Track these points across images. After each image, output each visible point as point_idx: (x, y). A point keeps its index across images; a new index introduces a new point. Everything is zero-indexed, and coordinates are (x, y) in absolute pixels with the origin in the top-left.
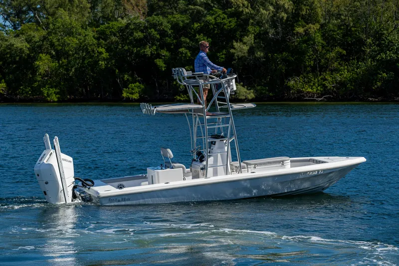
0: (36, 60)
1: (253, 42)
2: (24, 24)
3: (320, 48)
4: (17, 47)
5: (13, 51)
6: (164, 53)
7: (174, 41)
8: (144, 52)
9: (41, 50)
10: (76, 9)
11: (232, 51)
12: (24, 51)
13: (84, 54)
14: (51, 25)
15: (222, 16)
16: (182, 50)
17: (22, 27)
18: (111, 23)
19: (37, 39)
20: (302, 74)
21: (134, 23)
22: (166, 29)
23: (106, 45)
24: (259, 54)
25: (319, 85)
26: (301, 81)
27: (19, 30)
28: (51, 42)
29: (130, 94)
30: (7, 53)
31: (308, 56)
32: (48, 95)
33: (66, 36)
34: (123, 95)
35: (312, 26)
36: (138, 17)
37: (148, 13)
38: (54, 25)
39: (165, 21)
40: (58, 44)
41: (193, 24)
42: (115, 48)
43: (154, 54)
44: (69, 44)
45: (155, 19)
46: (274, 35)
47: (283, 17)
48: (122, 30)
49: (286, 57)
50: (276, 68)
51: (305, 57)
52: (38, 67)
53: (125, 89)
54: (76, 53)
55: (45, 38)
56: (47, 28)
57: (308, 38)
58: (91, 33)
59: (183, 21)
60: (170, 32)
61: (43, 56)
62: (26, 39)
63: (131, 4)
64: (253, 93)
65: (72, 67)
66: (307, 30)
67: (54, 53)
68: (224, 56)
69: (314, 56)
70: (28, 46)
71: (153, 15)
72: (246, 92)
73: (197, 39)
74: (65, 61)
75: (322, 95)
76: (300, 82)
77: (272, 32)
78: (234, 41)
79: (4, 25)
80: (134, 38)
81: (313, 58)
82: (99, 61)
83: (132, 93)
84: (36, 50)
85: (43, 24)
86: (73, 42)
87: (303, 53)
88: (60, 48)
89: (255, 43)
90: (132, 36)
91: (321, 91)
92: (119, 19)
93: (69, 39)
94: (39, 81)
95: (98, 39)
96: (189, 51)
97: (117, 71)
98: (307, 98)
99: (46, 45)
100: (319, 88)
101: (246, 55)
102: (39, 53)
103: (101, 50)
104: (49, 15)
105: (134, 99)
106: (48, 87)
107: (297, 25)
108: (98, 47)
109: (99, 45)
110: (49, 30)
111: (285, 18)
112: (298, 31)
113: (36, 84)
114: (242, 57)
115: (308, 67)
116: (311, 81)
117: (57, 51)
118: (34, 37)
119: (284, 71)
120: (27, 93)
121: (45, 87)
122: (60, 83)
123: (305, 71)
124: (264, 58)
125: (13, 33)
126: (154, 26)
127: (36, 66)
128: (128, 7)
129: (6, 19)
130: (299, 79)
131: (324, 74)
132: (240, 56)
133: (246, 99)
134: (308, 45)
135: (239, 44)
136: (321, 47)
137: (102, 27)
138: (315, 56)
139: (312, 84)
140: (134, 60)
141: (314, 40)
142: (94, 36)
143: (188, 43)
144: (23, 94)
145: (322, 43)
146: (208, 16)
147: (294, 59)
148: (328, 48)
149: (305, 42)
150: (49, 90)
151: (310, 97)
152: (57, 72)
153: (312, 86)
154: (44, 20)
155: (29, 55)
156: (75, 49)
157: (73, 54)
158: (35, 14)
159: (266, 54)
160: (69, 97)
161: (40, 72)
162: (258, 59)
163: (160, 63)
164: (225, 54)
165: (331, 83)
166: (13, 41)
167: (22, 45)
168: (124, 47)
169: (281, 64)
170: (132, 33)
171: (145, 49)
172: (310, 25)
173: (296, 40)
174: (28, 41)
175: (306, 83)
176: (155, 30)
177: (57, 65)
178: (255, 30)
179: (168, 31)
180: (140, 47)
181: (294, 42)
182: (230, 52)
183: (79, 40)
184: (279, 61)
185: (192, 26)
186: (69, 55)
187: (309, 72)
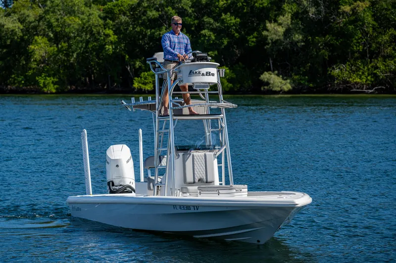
0: (31, 43)
1: (289, 22)
3: (371, 30)
4: (8, 28)
5: (3, 32)
7: (196, 22)
8: (160, 34)
9: (37, 31)
11: (265, 33)
12: (16, 34)
13: (88, 36)
14: (48, 2)
16: (205, 32)
17: (15, 4)
19: (32, 19)
20: (349, 61)
22: (185, 7)
23: (114, 25)
24: (298, 37)
25: (369, 75)
26: (348, 69)
27: (11, 8)
28: (49, 22)
29: (143, 84)
31: (356, 39)
32: (45, 86)
33: (66, 15)
34: (134, 86)
35: (360, 4)
38: (53, 2)
40: (57, 25)
41: (218, 1)
42: (124, 29)
44: (70, 25)
46: (315, 15)
48: (133, 9)
49: (329, 41)
50: (317, 53)
51: (352, 41)
52: (32, 52)
53: (136, 78)
54: (78, 35)
55: (41, 18)
57: (355, 19)
58: (96, 12)
60: (190, 11)
61: (39, 39)
62: (19, 19)
64: (290, 83)
65: (73, 52)
66: (355, 9)
67: (52, 35)
68: (254, 39)
69: (362, 39)
70: (21, 27)
72: (281, 82)
73: (223, 19)
74: (65, 45)
75: (373, 86)
76: (346, 70)
77: (312, 10)
78: (267, 21)
80: (148, 17)
81: (361, 42)
82: (105, 45)
83: (145, 84)
84: (31, 31)
86: (75, 22)
87: (351, 36)
88: (59, 29)
89: (292, 23)
90: (145, 15)
91: (371, 81)
93: (71, 18)
94: (34, 69)
95: (104, 19)
96: (214, 33)
97: (127, 57)
98: (355, 90)
99: (43, 25)
100: (369, 78)
101: (282, 38)
102: (35, 35)
103: (108, 31)
105: (148, 90)
106: (45, 76)
107: (342, 2)
108: (105, 29)
109: (105, 26)
110: (47, 8)
112: (344, 10)
113: (30, 73)
114: (277, 40)
115: (356, 53)
116: (360, 69)
117: (56, 34)
118: (28, 16)
119: (327, 58)
120: (20, 82)
121: (41, 76)
122: (58, 71)
123: (352, 58)
124: (304, 42)
125: (4, 11)
126: (171, 3)
127: (30, 51)
130: (345, 67)
131: (376, 61)
132: (274, 40)
133: (281, 90)
134: (356, 26)
135: (273, 25)
136: (371, 28)
137: (110, 5)
138: (364, 40)
139: (361, 73)
140: (148, 44)
141: (363, 20)
142: (99, 16)
143: (212, 24)
144: (14, 83)
145: (373, 25)
147: (340, 44)
148: (380, 30)
149: (352, 22)
150: (45, 79)
151: (358, 88)
152: (55, 57)
153: (360, 77)
155: (22, 38)
156: (78, 30)
157: (75, 37)
159: (306, 37)
160: (69, 87)
161: (36, 58)
162: (294, 44)
164: (256, 38)
165: (384, 72)
166: (4, 20)
167: (14, 25)
168: (136, 28)
169: (323, 49)
170: (145, 12)
171: (160, 31)
172: (358, 2)
173: (342, 20)
174: (22, 21)
175: (354, 72)
176: (173, 9)
177: (56, 49)
178: (291, 9)
179: (189, 9)
180: (154, 28)
181: (339, 23)
182: (262, 34)
183: (82, 20)
184: (321, 45)
185: (217, 3)
186: (69, 38)
187: (356, 59)
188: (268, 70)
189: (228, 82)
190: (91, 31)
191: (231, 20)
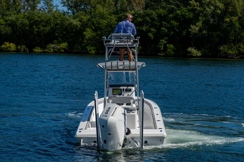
0: (84, 31)
1: (201, 25)
2: (78, 12)
3: (238, 30)
4: (74, 24)
5: (72, 26)
6: (153, 30)
7: (159, 24)
8: (142, 29)
9: (87, 26)
10: (107, 5)
11: (190, 30)
12: (78, 27)
13: (110, 29)
14: (93, 13)
15: (185, 11)
16: (163, 28)
18: (125, 13)
19: (85, 20)
20: (228, 44)
21: (137, 13)
22: (154, 17)
24: (205, 32)
25: (236, 50)
26: (227, 47)
27: (76, 15)
28: (93, 22)
30: (69, 27)
31: (231, 34)
32: (90, 50)
33: (100, 19)
35: (234, 18)
36: (140, 10)
37: (145, 8)
38: (94, 13)
39: (154, 13)
40: (96, 23)
41: (169, 15)
43: (148, 30)
44: (102, 23)
45: (149, 11)
46: (213, 22)
47: (218, 13)
49: (219, 34)
50: (213, 40)
51: (229, 35)
52: (85, 35)
54: (106, 28)
55: (89, 20)
56: (91, 14)
57: (231, 24)
58: (114, 18)
59: (164, 13)
60: (156, 19)
61: (88, 29)
62: (79, 20)
63: (136, 3)
64: (200, 53)
65: (103, 36)
66: (231, 20)
68: (185, 33)
70: (80, 24)
71: (148, 9)
72: (196, 52)
73: (171, 23)
74: (100, 32)
75: (238, 55)
76: (226, 48)
77: (212, 20)
78: (191, 24)
79: (68, 12)
80: (137, 21)
84: (84, 26)
85: (89, 13)
86: (104, 22)
87: (229, 32)
88: (97, 25)
89: (202, 26)
90: (136, 20)
92: (130, 11)
93: (102, 20)
94: (85, 43)
95: (118, 21)
96: (167, 29)
99: (90, 23)
100: (236, 51)
101: (197, 32)
102: (86, 28)
104: (92, 8)
106: (90, 46)
107: (226, 17)
110: (92, 16)
111: (219, 13)
112: (226, 20)
113: (84, 44)
114: (195, 33)
115: (231, 40)
116: (233, 47)
117: (95, 27)
118: (83, 19)
119: (218, 42)
120: (79, 49)
121: (88, 46)
122: (96, 44)
123: (229, 42)
124: (208, 34)
125: (72, 16)
126: (148, 15)
128: (134, 4)
129: (69, 9)
130: (226, 46)
131: (240, 44)
133: (196, 56)
134: (232, 28)
135: (194, 26)
136: (238, 29)
137: (120, 15)
138: (235, 34)
141: (234, 25)
142: (115, 20)
143: (166, 25)
144: (76, 49)
145: (239, 27)
146: (177, 10)
147: (224, 36)
148: (242, 30)
149: (230, 26)
150: (90, 48)
151: (231, 56)
152: (95, 38)
153: (233, 50)
154: (89, 10)
155: (80, 29)
156: (105, 26)
157: (104, 29)
158: (84, 7)
159: (208, 32)
160: (101, 52)
161: (86, 38)
162: (203, 35)
163: (151, 35)
164: (186, 32)
165: (243, 49)
166: (72, 21)
167: (77, 23)
169: (216, 38)
170: (136, 18)
171: (143, 27)
172: (233, 17)
173: (225, 25)
174: (80, 21)
175: (230, 49)
176: (149, 18)
177: (95, 34)
178: (203, 19)
179: (156, 18)
180: (140, 26)
181: (224, 26)
182: (188, 30)
183: (108, 21)
184: (215, 36)
185: (169, 16)
186: (102, 29)
187: (231, 43)
188: (191, 47)
189: (172, 51)
190: (112, 27)
191: (174, 23)
